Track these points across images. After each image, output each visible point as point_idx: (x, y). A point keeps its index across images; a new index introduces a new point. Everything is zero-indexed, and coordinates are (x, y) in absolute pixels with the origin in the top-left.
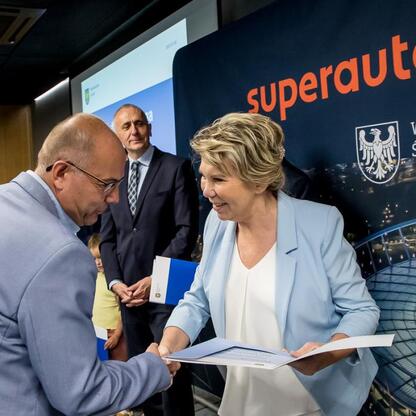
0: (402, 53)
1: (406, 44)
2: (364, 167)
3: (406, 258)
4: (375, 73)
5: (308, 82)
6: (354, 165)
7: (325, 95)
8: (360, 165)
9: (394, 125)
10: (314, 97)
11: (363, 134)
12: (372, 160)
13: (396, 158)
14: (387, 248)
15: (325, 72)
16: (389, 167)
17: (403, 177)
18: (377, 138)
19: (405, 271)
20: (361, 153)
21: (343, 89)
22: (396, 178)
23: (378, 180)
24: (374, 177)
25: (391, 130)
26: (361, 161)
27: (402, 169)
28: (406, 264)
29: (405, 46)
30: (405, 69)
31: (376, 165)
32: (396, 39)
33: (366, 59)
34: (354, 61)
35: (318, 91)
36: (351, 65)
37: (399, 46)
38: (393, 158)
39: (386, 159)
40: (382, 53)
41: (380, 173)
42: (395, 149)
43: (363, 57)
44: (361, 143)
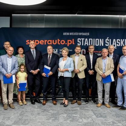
4: (55, 43)
5: (42, 41)
7: (45, 44)
9: (57, 50)
10: (43, 44)
15: (45, 41)
18: (54, 51)
21: (49, 44)
29: (60, 40)
30: (59, 43)
32: (58, 39)
33: (53, 41)
34: (51, 40)
35: (44, 43)
36: (51, 41)
37: (59, 40)
40: (56, 41)
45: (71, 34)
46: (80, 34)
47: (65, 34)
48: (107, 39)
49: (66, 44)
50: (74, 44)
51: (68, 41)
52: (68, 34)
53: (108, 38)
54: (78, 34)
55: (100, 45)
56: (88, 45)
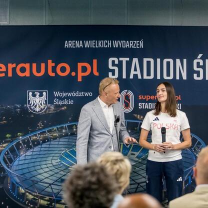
0: (52, 67)
1: (54, 64)
2: (30, 107)
3: (48, 141)
4: (39, 71)
5: (1, 68)
6: (25, 105)
7: (10, 75)
8: (28, 106)
9: (46, 92)
10: (3, 75)
11: (31, 94)
12: (34, 104)
13: (46, 104)
14: (40, 137)
15: (11, 66)
16: (42, 107)
17: (49, 111)
18: (37, 96)
19: (48, 146)
20: (29, 101)
21: (21, 74)
22: (45, 112)
23: (36, 112)
24: (34, 111)
25: (44, 93)
26: (29, 104)
27: (48, 108)
28: (49, 143)
29: (54, 65)
30: (53, 72)
31: (36, 106)
32: (50, 61)
34: (28, 64)
35: (6, 73)
36: (27, 66)
37: (51, 64)
38: (44, 104)
39: (41, 104)
40: (43, 65)
41: (37, 109)
42: (46, 101)
43: (33, 64)
44: (30, 97)
45: (87, 44)
46: (116, 44)
47: (69, 44)
48: (198, 60)
49: (73, 74)
50: (96, 74)
51: (80, 65)
52: (79, 44)
53: (200, 55)
54: (110, 44)
55: (178, 78)
56: (140, 77)
